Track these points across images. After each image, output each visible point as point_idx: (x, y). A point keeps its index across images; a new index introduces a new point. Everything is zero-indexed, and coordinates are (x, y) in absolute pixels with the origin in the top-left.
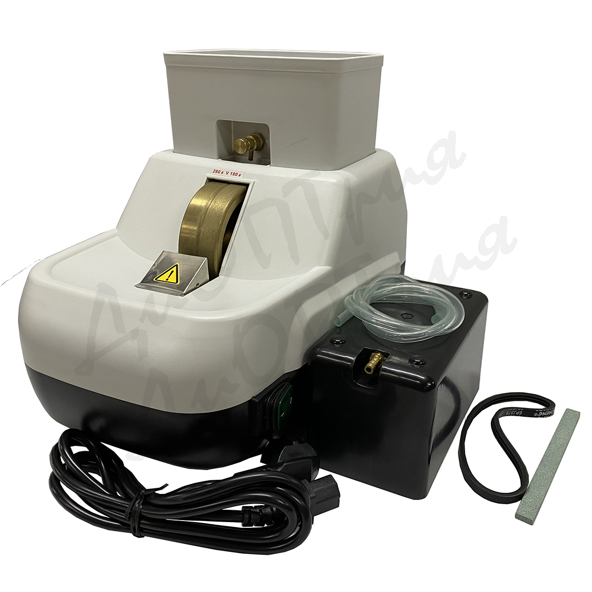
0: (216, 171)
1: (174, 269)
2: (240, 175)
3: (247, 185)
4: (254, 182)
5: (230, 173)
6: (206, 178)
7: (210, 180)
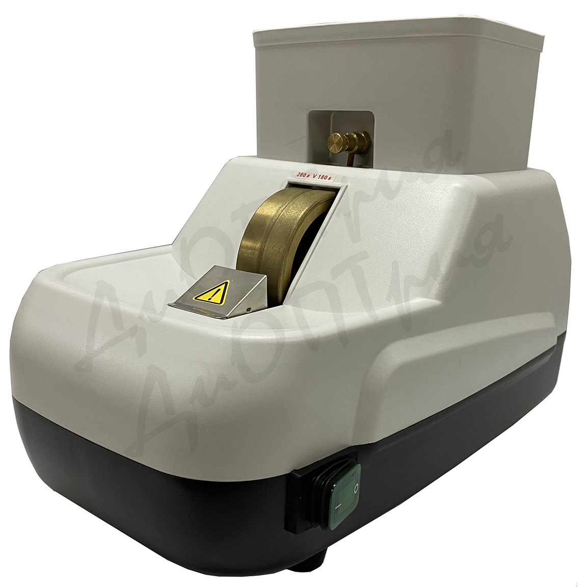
0: (302, 175)
1: (222, 287)
2: (330, 179)
3: (336, 190)
4: (347, 186)
5: (318, 176)
6: (286, 183)
7: (292, 185)
